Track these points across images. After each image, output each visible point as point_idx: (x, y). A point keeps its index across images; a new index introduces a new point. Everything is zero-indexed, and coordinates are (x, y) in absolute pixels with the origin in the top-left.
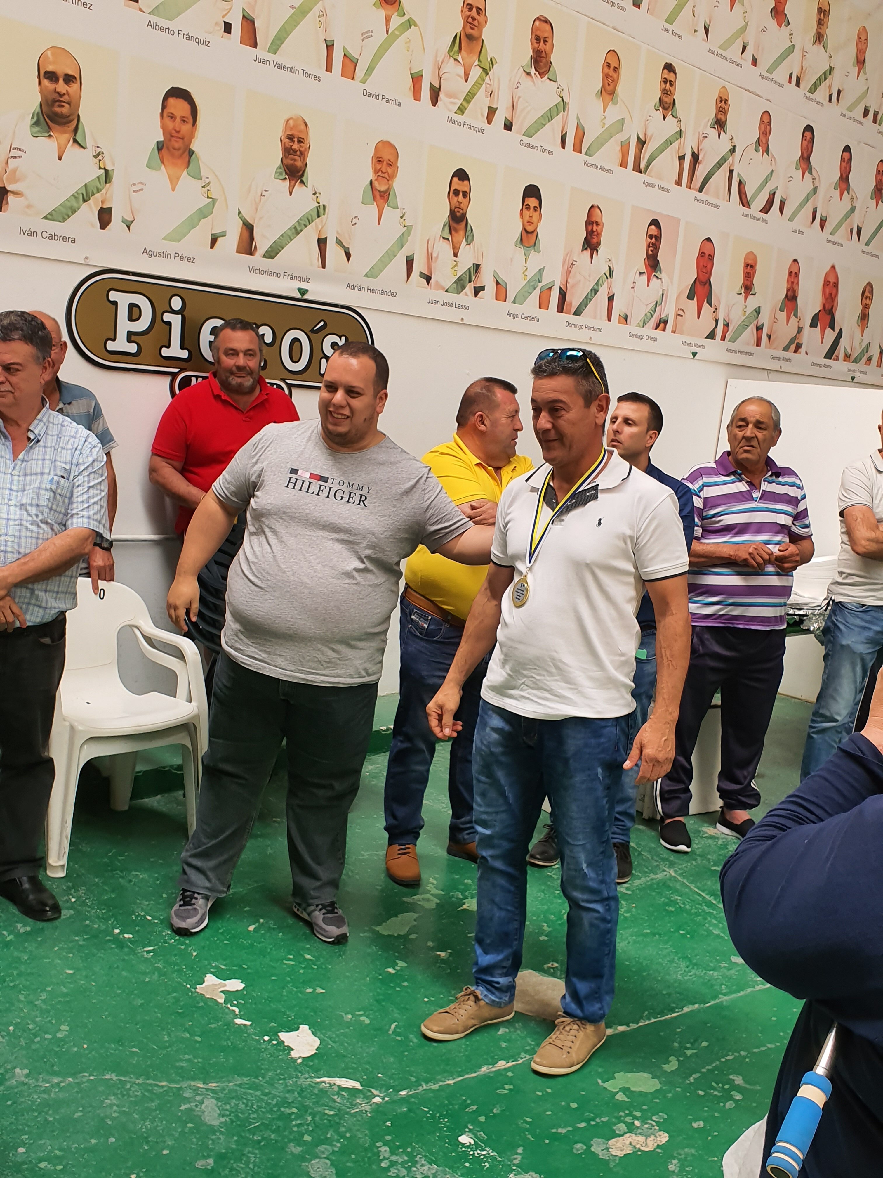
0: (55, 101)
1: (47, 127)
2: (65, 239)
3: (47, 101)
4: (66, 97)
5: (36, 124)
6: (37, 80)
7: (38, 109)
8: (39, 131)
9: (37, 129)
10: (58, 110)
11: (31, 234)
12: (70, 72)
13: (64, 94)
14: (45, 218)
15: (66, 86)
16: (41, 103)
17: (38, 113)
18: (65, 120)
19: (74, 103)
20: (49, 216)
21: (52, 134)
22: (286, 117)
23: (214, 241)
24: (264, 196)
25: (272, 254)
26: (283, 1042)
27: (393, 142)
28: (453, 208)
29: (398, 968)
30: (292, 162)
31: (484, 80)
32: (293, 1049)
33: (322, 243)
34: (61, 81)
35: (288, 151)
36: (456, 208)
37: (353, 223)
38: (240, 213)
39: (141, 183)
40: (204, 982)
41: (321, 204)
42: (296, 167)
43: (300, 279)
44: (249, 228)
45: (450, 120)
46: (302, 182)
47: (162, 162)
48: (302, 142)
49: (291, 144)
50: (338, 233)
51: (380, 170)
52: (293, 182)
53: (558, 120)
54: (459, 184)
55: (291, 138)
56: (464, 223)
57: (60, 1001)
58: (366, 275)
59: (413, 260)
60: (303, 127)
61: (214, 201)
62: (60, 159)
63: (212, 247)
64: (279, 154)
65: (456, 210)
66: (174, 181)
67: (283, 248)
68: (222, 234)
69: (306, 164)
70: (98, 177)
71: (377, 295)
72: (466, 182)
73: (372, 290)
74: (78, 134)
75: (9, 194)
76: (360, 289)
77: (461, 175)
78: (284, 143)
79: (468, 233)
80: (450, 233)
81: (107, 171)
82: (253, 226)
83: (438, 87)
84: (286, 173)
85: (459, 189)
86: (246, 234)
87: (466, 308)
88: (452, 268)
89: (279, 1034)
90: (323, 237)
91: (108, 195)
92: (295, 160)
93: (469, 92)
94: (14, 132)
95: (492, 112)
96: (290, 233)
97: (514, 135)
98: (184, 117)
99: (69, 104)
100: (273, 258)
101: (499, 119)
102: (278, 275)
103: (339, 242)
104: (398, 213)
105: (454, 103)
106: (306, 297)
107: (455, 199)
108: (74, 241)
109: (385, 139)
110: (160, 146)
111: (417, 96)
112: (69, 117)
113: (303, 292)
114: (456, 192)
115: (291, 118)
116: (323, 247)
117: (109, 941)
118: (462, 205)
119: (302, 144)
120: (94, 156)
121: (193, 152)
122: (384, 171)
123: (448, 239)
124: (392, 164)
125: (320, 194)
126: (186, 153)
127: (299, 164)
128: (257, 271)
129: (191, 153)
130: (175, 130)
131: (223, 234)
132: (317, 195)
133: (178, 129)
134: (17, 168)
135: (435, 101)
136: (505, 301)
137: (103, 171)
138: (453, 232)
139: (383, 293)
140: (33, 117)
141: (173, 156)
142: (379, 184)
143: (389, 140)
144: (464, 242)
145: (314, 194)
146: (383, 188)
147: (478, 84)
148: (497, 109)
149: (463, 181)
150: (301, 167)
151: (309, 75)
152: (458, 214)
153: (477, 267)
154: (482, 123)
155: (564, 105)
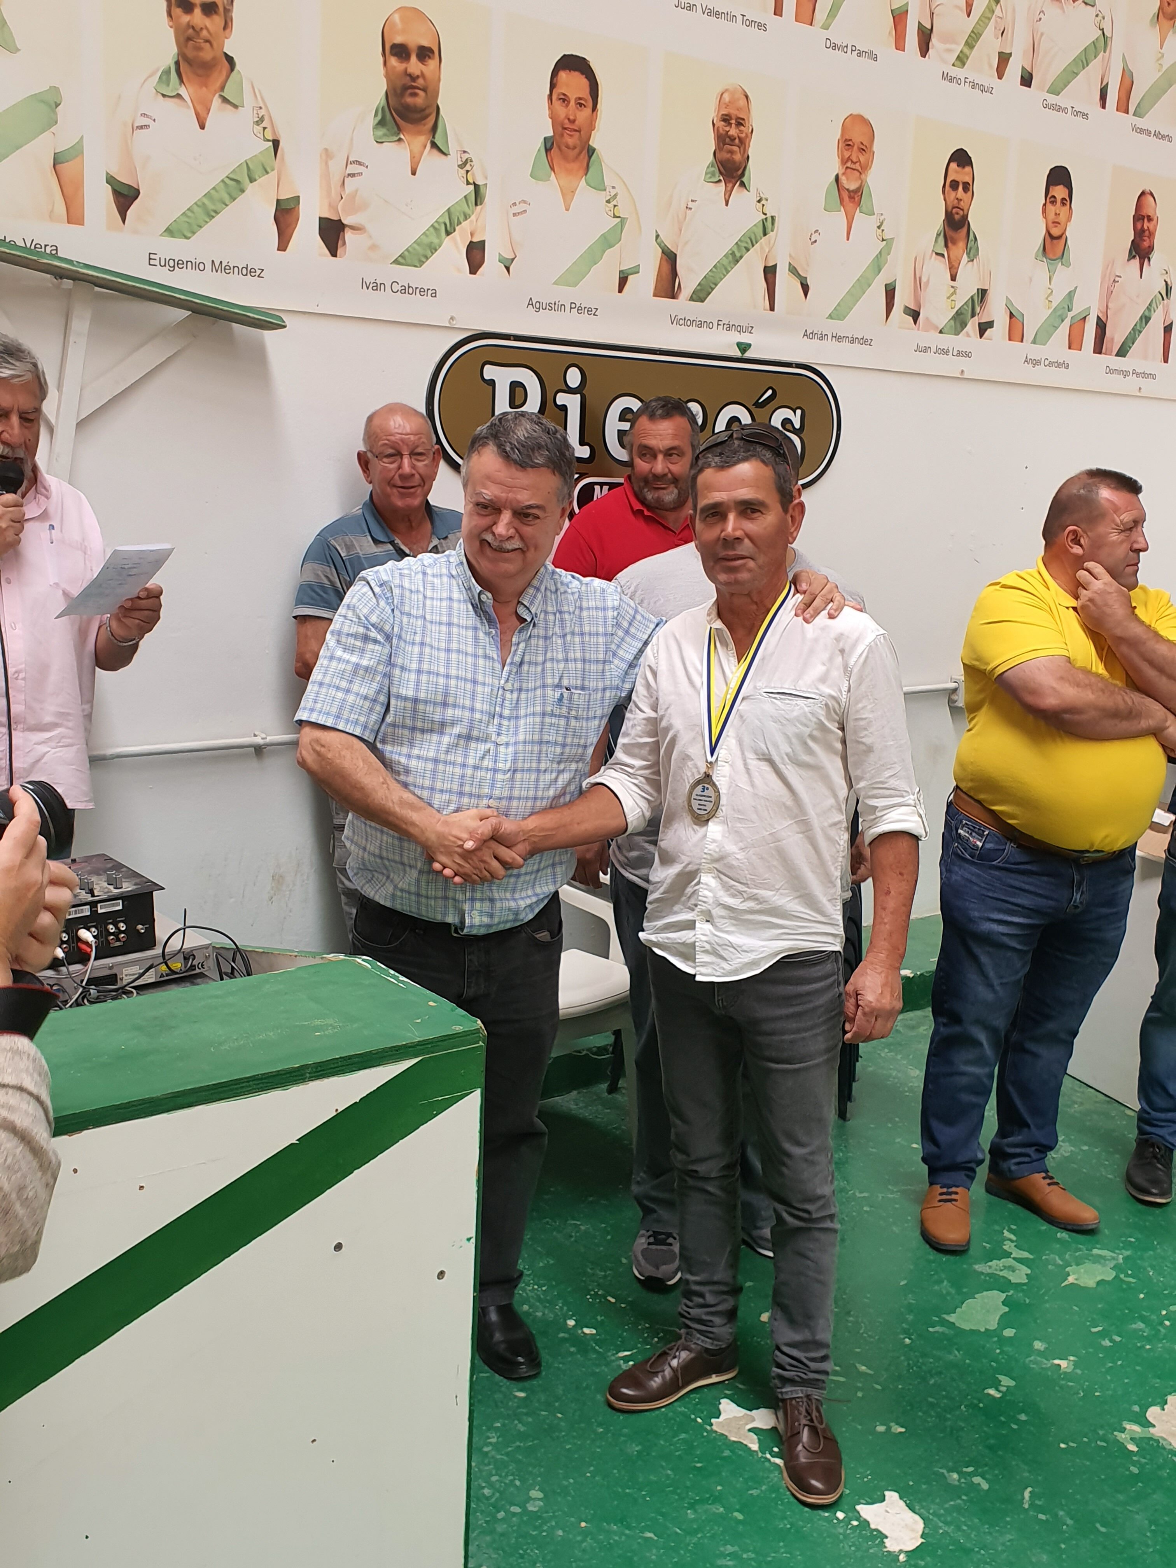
0: (405, 88)
1: (396, 129)
2: (423, 291)
3: (395, 90)
4: (420, 82)
5: (381, 123)
6: (381, 59)
7: (383, 102)
8: (385, 135)
9: (381, 132)
10: (409, 100)
11: (377, 287)
12: (425, 43)
13: (418, 77)
14: (396, 262)
15: (420, 64)
16: (386, 92)
17: (383, 109)
18: (419, 116)
19: (431, 91)
20: (400, 259)
21: (402, 136)
22: (720, 90)
23: (623, 282)
24: (690, 209)
25: (702, 295)
26: (867, 1523)
27: (866, 116)
28: (950, 209)
29: (1004, 1389)
30: (729, 155)
31: (993, 12)
32: (887, 1537)
33: (770, 273)
34: (414, 58)
35: (722, 140)
36: (954, 208)
37: (813, 240)
38: (657, 236)
39: (524, 202)
40: (720, 1414)
41: (769, 215)
42: (734, 162)
43: (740, 329)
44: (670, 258)
45: (945, 76)
46: (743, 184)
47: (552, 169)
48: (742, 125)
49: (727, 129)
50: (790, 256)
51: (849, 159)
52: (730, 185)
53: (1095, 65)
54: (957, 172)
55: (726, 119)
56: (965, 229)
57: (519, 1447)
58: (830, 317)
59: (894, 289)
60: (742, 102)
61: (623, 221)
62: (414, 173)
63: (620, 290)
64: (710, 144)
65: (954, 211)
66: (568, 195)
67: (716, 285)
68: (634, 270)
69: (748, 157)
70: (465, 197)
71: (845, 345)
72: (968, 169)
73: (838, 338)
74: (437, 136)
75: (346, 230)
76: (822, 337)
77: (961, 158)
78: (718, 128)
79: (971, 244)
80: (946, 246)
81: (477, 187)
82: (676, 255)
83: (929, 27)
84: (721, 173)
85: (957, 179)
86: (666, 268)
87: (967, 355)
88: (948, 298)
89: (858, 1507)
90: (771, 264)
91: (479, 223)
92: (731, 152)
93: (972, 32)
94: (352, 140)
95: (1004, 59)
96: (725, 262)
97: (1036, 93)
98: (580, 99)
99: (424, 90)
100: (703, 301)
101: (1014, 71)
102: (709, 325)
103: (793, 270)
104: (873, 221)
105: (949, 51)
106: (749, 355)
107: (953, 194)
108: (434, 294)
109: (855, 112)
110: (548, 146)
111: (900, 45)
112: (423, 110)
113: (744, 347)
114: (954, 185)
115: (726, 90)
116: (770, 281)
117: (564, 1340)
118: (962, 203)
119: (742, 128)
120: (459, 166)
121: (594, 150)
122: (855, 160)
123: (943, 255)
124: (865, 149)
125: (767, 200)
126: (585, 152)
127: (738, 157)
128: (681, 322)
129: (591, 152)
130: (569, 119)
131: (636, 270)
132: (763, 202)
133: (572, 118)
134: (357, 191)
135: (924, 49)
136: (1022, 341)
137: (472, 187)
138: (950, 244)
139: (852, 340)
140: (376, 115)
141: (566, 158)
142: (848, 179)
143: (862, 114)
144: (965, 258)
145: (759, 201)
146: (853, 186)
147: (985, 19)
148: (1010, 54)
149: (964, 167)
150: (740, 163)
151: (750, 23)
152: (957, 217)
153: (983, 293)
154: (989, 78)
155: (1104, 41)
